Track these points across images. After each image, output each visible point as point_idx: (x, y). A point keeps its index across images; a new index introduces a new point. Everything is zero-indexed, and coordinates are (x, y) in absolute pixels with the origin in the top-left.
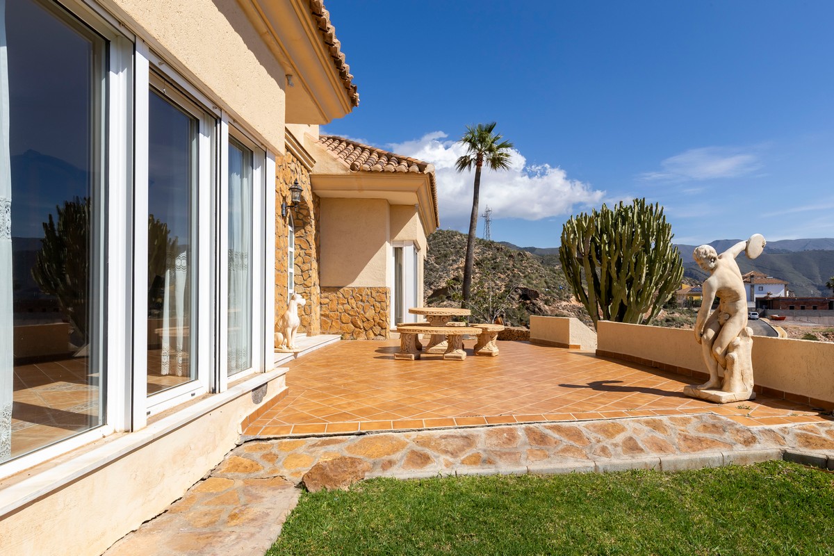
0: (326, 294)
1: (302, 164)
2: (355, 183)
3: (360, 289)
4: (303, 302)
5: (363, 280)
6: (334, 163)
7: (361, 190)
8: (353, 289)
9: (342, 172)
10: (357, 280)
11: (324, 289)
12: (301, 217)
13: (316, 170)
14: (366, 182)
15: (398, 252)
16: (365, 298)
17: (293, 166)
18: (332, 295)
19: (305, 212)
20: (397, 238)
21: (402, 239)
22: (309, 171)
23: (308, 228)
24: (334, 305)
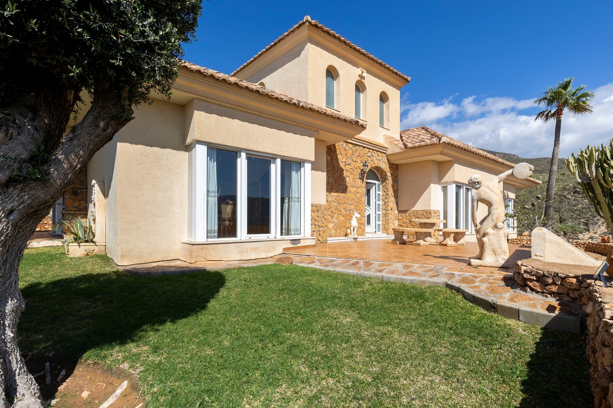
0: (401, 214)
1: (377, 151)
2: (408, 155)
3: (417, 211)
4: (358, 216)
5: (419, 206)
6: (396, 147)
7: (411, 158)
8: (414, 211)
9: (400, 151)
10: (416, 206)
11: (400, 212)
12: (383, 176)
13: (389, 152)
14: (412, 153)
15: (445, 189)
16: (420, 216)
17: (369, 154)
18: (404, 215)
19: (384, 174)
20: (443, 181)
21: (446, 181)
22: (385, 153)
23: (387, 181)
24: (404, 220)
